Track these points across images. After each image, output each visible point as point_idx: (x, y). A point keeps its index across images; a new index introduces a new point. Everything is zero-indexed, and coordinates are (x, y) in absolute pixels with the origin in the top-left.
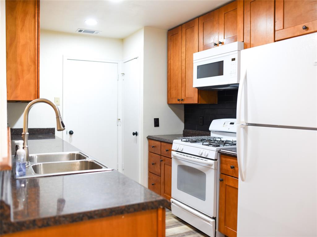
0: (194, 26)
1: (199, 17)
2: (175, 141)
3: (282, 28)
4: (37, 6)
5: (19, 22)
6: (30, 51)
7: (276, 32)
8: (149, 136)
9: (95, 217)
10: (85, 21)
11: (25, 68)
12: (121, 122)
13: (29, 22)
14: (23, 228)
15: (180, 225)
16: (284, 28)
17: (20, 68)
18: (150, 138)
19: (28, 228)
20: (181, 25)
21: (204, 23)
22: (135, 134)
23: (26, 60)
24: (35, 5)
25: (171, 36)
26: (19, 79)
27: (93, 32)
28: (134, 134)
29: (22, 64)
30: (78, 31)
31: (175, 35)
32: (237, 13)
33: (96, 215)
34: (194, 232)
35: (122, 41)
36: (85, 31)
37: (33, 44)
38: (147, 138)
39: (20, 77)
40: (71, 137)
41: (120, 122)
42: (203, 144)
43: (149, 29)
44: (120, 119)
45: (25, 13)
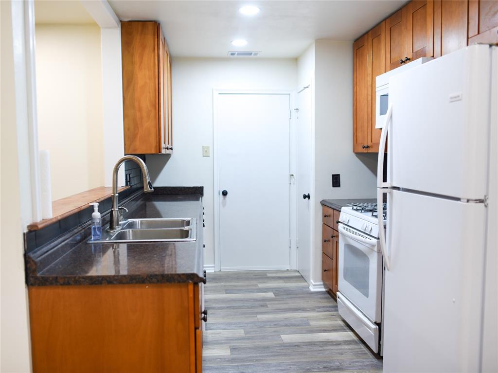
0: (380, 35)
1: (385, 20)
2: (343, 209)
3: (477, 33)
4: (156, 36)
5: (137, 58)
6: (149, 92)
7: (470, 40)
8: (323, 200)
9: (115, 282)
10: (232, 42)
11: (144, 114)
12: (295, 179)
13: (148, 57)
14: (47, 283)
15: (345, 330)
16: (480, 33)
17: (138, 114)
18: (324, 204)
19: (51, 284)
20: (367, 33)
21: (392, 29)
22: (307, 197)
23: (146, 103)
24: (154, 35)
25: (357, 50)
26: (138, 127)
27: (251, 54)
28: (305, 197)
29: (140, 110)
30: (229, 55)
31: (361, 49)
32: (426, 12)
33: (116, 280)
34: (358, 342)
35: (295, 61)
36: (238, 54)
37: (153, 84)
38: (321, 202)
39: (139, 126)
40: (224, 199)
41: (293, 179)
42: (372, 215)
43: (324, 43)
44: (293, 175)
45: (144, 47)
